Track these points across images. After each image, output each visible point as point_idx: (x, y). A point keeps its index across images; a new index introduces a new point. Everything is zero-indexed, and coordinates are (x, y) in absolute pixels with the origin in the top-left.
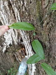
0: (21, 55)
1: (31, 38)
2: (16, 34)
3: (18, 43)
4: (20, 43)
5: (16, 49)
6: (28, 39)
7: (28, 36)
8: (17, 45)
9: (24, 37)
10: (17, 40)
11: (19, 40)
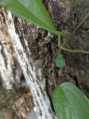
0: (25, 106)
1: (47, 77)
2: (9, 62)
3: (14, 85)
4: (20, 84)
5: (8, 100)
6: (38, 77)
7: (40, 70)
8: (10, 90)
9: (28, 72)
10: (12, 78)
11: (17, 77)
